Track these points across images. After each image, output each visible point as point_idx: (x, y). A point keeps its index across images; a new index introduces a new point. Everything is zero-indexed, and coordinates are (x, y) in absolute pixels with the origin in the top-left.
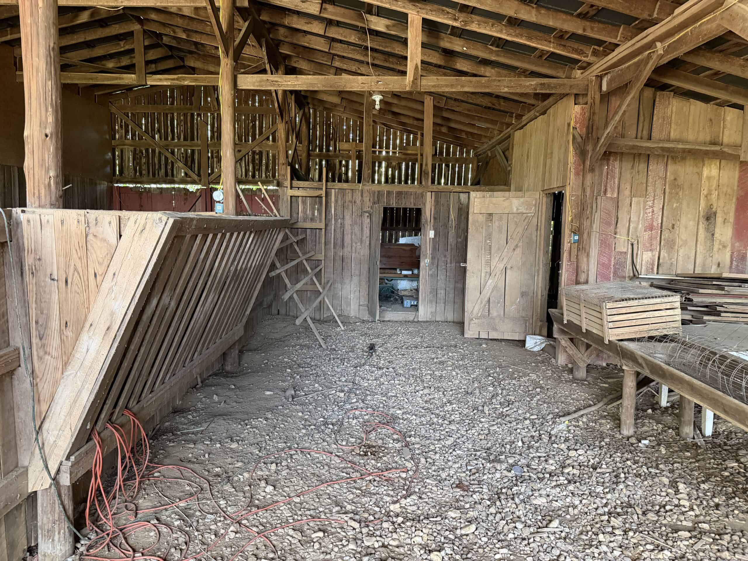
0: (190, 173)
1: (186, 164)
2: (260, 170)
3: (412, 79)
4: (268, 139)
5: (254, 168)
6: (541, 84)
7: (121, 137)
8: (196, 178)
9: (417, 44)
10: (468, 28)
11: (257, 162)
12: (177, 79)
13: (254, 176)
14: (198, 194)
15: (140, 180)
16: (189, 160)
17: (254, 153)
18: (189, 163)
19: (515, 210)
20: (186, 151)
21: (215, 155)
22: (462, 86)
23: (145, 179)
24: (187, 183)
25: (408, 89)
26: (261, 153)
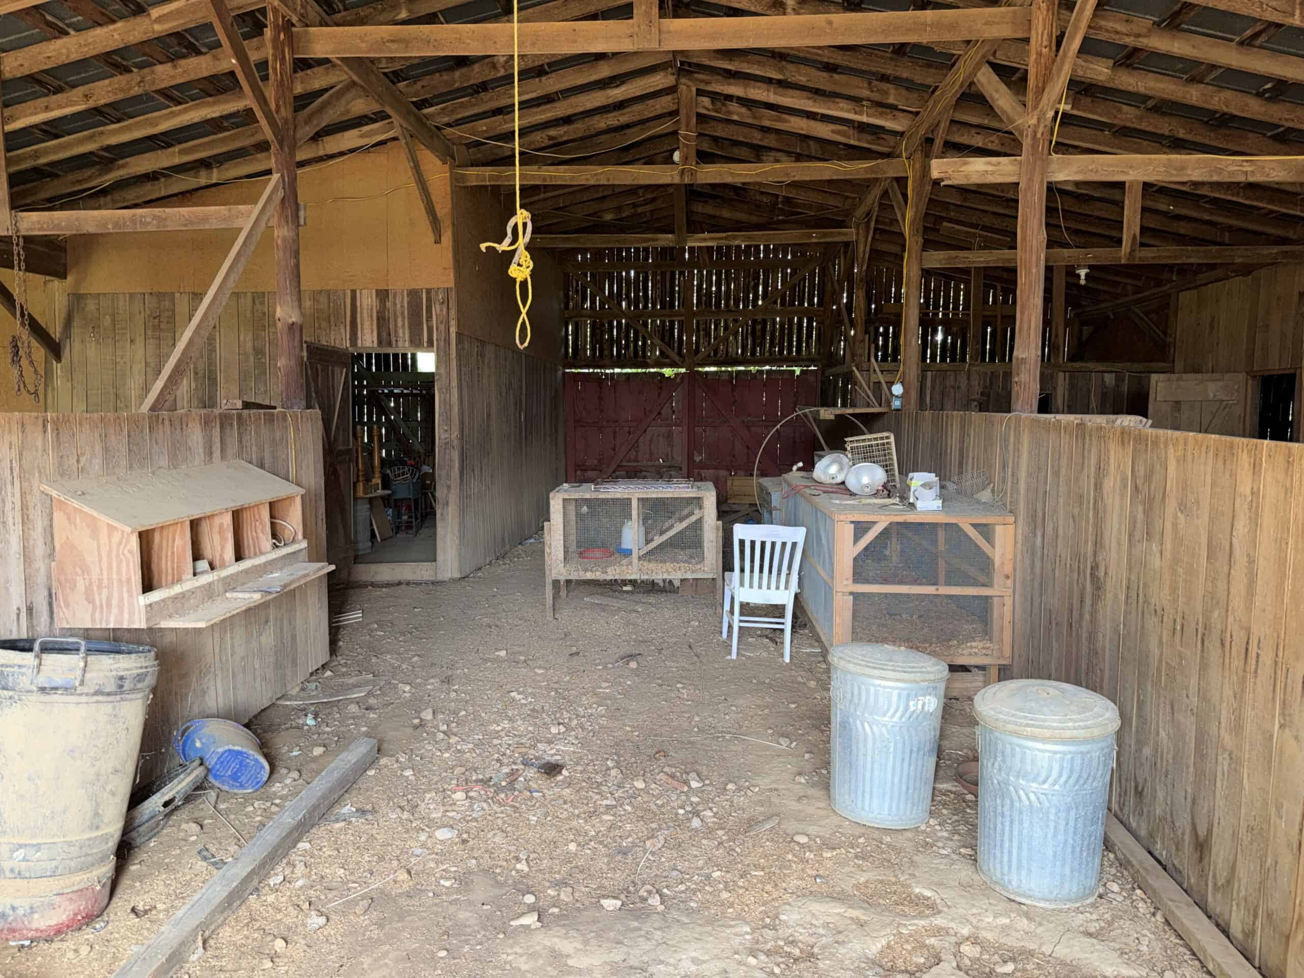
0: (669, 352)
1: (663, 340)
2: (762, 345)
3: (1128, 250)
4: (776, 303)
5: (754, 342)
6: (1283, 252)
7: (576, 305)
8: (677, 358)
9: (1135, 211)
10: (1198, 192)
11: (759, 334)
12: (726, 238)
13: (753, 353)
14: (678, 380)
15: (601, 363)
16: (667, 334)
17: (754, 322)
18: (667, 339)
19: (1211, 396)
20: (663, 322)
21: (702, 326)
22: (1188, 257)
23: (606, 361)
24: (662, 366)
25: (1123, 262)
26: (764, 322)
